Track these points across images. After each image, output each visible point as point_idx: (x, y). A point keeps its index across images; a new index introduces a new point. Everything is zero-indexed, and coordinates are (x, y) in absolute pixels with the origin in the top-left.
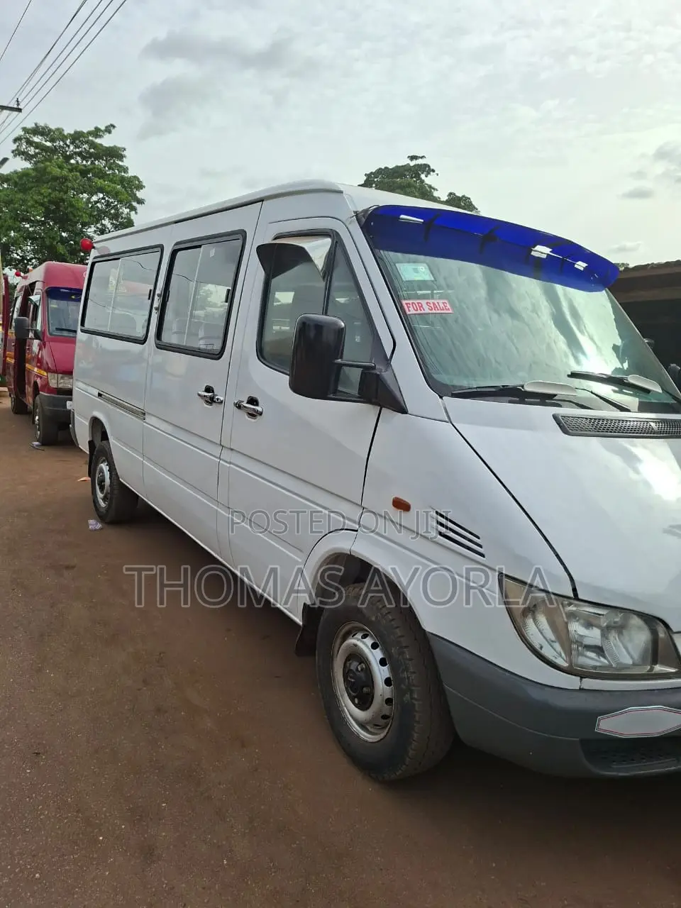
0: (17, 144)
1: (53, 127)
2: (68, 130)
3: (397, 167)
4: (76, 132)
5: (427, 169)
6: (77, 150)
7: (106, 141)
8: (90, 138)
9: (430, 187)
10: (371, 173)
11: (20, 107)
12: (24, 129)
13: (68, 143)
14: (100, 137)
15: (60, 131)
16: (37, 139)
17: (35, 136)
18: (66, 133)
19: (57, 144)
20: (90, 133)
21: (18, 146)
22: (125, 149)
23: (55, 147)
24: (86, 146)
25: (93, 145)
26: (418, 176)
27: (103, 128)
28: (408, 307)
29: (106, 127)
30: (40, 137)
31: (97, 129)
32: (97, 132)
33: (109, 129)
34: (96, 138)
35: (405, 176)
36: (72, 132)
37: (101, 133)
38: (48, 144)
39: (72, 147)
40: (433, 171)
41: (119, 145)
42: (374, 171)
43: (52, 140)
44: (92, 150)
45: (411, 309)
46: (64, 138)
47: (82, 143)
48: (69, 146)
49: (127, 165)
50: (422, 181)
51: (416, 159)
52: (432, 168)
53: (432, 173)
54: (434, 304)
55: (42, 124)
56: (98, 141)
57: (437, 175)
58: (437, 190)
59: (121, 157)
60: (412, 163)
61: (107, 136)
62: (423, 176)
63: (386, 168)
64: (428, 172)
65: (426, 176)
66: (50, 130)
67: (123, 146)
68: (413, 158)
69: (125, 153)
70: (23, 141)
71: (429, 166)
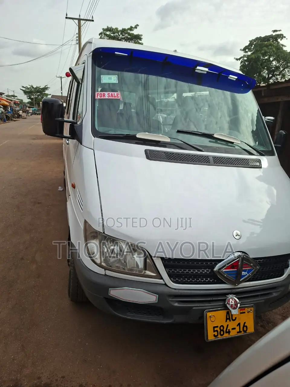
0: (100, 36)
1: (114, 27)
2: (120, 28)
3: (266, 36)
4: (123, 29)
5: (282, 36)
6: (123, 37)
7: (135, 32)
8: (129, 31)
9: (283, 45)
10: (253, 40)
11: (93, 19)
12: (103, 29)
13: (119, 34)
14: (133, 30)
15: (117, 29)
16: (108, 33)
17: (107, 32)
18: (119, 30)
19: (115, 35)
20: (128, 29)
21: (101, 37)
22: (142, 35)
23: (115, 36)
24: (126, 35)
25: (129, 34)
26: (276, 40)
27: (134, 26)
28: (97, 95)
29: (135, 26)
30: (109, 32)
31: (131, 27)
32: (131, 29)
33: (136, 27)
34: (131, 31)
35: (270, 40)
36: (121, 29)
37: (133, 29)
38: (112, 35)
39: (121, 36)
40: (285, 37)
41: (140, 34)
42: (254, 39)
43: (114, 33)
44: (129, 37)
45: (99, 96)
46: (118, 32)
47: (126, 34)
48: (119, 35)
49: (143, 42)
50: (278, 43)
51: (276, 32)
52: (284, 36)
53: (284, 38)
54: (112, 94)
55: (110, 26)
56: (131, 32)
57: (287, 39)
58: (286, 46)
59: (141, 39)
60: (274, 34)
61: (135, 30)
62: (279, 40)
63: (260, 37)
64: (282, 38)
65: (281, 40)
66: (113, 29)
67: (141, 34)
68: (274, 31)
69: (142, 37)
70: (103, 34)
71: (283, 35)
